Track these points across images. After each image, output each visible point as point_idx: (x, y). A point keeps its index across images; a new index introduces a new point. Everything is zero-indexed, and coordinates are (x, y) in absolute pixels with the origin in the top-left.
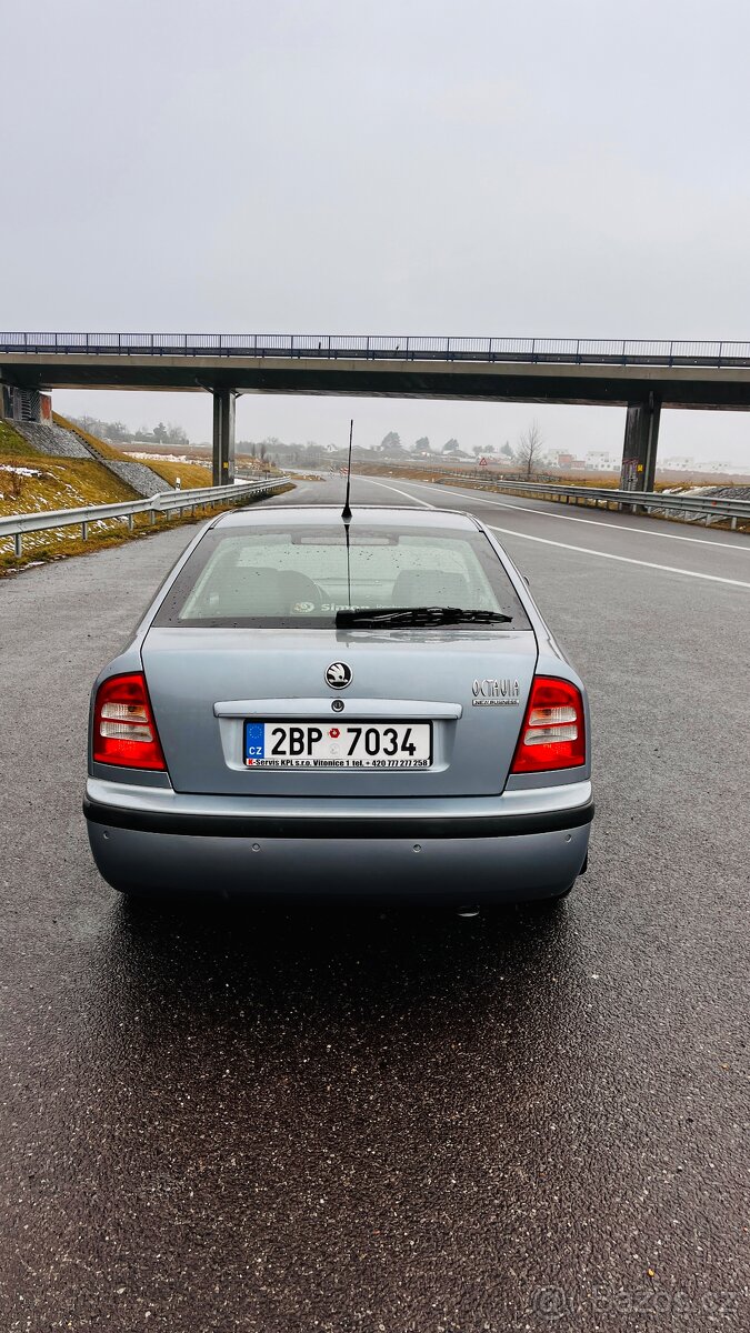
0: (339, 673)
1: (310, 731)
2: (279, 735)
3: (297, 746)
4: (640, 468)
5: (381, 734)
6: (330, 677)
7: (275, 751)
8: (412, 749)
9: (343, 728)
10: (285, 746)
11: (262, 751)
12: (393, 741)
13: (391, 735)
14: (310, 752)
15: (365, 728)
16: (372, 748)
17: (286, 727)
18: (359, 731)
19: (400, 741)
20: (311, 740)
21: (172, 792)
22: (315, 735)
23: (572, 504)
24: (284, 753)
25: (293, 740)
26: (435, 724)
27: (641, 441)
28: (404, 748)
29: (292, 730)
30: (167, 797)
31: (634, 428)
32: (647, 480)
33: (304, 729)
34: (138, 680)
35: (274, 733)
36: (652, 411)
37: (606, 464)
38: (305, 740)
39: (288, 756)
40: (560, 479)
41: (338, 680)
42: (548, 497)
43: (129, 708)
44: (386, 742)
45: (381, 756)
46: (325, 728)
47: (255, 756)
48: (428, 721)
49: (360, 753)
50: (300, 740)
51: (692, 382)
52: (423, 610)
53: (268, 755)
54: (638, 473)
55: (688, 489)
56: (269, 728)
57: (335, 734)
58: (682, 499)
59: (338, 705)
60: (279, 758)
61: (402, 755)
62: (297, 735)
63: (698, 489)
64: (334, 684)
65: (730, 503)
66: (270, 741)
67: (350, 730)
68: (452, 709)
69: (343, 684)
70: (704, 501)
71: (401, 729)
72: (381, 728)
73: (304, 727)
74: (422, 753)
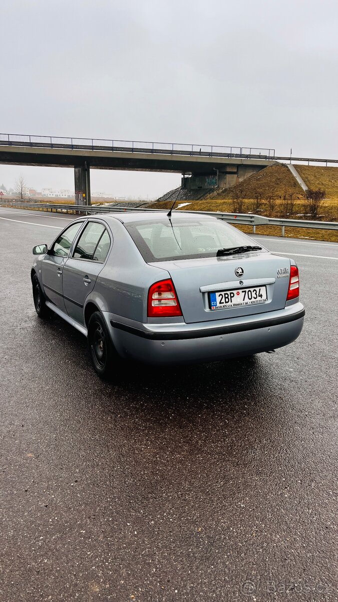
0: (240, 271)
1: (231, 293)
2: (221, 296)
3: (227, 300)
4: (84, 195)
5: (252, 291)
6: (238, 273)
7: (220, 303)
8: (261, 296)
9: (240, 291)
10: (223, 301)
11: (216, 303)
12: (256, 294)
13: (255, 292)
14: (231, 302)
15: (247, 290)
16: (250, 297)
17: (223, 293)
18: (245, 292)
19: (258, 294)
20: (231, 297)
21: (184, 323)
22: (232, 295)
23: (55, 212)
24: (223, 303)
25: (225, 298)
26: (267, 286)
27: (82, 183)
28: (259, 296)
29: (225, 294)
30: (184, 325)
31: (79, 177)
32: (88, 200)
33: (228, 293)
34: (169, 282)
35: (219, 296)
36: (86, 170)
37: (51, 194)
38: (229, 297)
39: (225, 304)
40: (41, 201)
41: (240, 273)
42: (41, 209)
43: (159, 294)
44: (254, 295)
45: (253, 300)
46: (235, 292)
47: (214, 306)
48: (264, 285)
49: (247, 300)
50: (228, 298)
51: (103, 157)
52: (242, 247)
53: (218, 305)
54: (83, 197)
55: (103, 204)
56: (217, 294)
57: (238, 294)
58: (100, 208)
59: (241, 282)
60: (222, 305)
61: (259, 298)
62: (226, 296)
63: (107, 204)
64: (239, 275)
65: (120, 209)
66: (218, 299)
67: (243, 292)
68: (272, 280)
69: (242, 275)
70: (110, 208)
71: (257, 289)
72: (252, 290)
73: (228, 292)
74: (264, 297)
